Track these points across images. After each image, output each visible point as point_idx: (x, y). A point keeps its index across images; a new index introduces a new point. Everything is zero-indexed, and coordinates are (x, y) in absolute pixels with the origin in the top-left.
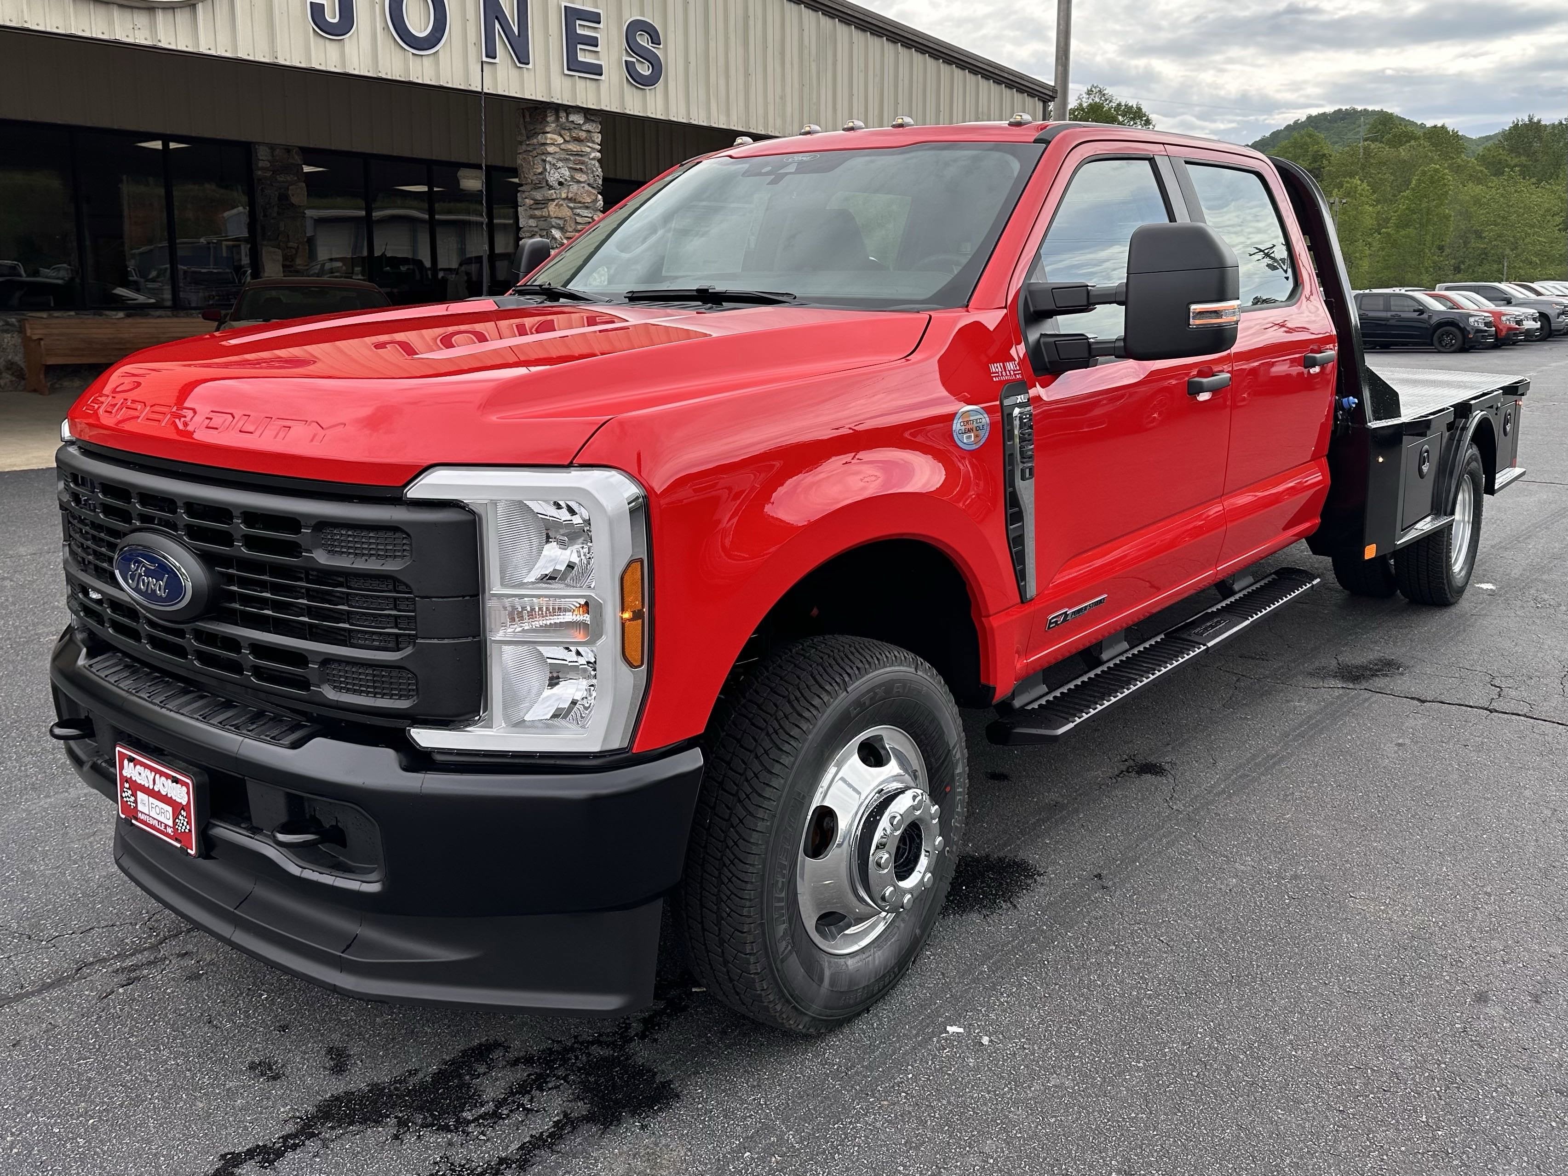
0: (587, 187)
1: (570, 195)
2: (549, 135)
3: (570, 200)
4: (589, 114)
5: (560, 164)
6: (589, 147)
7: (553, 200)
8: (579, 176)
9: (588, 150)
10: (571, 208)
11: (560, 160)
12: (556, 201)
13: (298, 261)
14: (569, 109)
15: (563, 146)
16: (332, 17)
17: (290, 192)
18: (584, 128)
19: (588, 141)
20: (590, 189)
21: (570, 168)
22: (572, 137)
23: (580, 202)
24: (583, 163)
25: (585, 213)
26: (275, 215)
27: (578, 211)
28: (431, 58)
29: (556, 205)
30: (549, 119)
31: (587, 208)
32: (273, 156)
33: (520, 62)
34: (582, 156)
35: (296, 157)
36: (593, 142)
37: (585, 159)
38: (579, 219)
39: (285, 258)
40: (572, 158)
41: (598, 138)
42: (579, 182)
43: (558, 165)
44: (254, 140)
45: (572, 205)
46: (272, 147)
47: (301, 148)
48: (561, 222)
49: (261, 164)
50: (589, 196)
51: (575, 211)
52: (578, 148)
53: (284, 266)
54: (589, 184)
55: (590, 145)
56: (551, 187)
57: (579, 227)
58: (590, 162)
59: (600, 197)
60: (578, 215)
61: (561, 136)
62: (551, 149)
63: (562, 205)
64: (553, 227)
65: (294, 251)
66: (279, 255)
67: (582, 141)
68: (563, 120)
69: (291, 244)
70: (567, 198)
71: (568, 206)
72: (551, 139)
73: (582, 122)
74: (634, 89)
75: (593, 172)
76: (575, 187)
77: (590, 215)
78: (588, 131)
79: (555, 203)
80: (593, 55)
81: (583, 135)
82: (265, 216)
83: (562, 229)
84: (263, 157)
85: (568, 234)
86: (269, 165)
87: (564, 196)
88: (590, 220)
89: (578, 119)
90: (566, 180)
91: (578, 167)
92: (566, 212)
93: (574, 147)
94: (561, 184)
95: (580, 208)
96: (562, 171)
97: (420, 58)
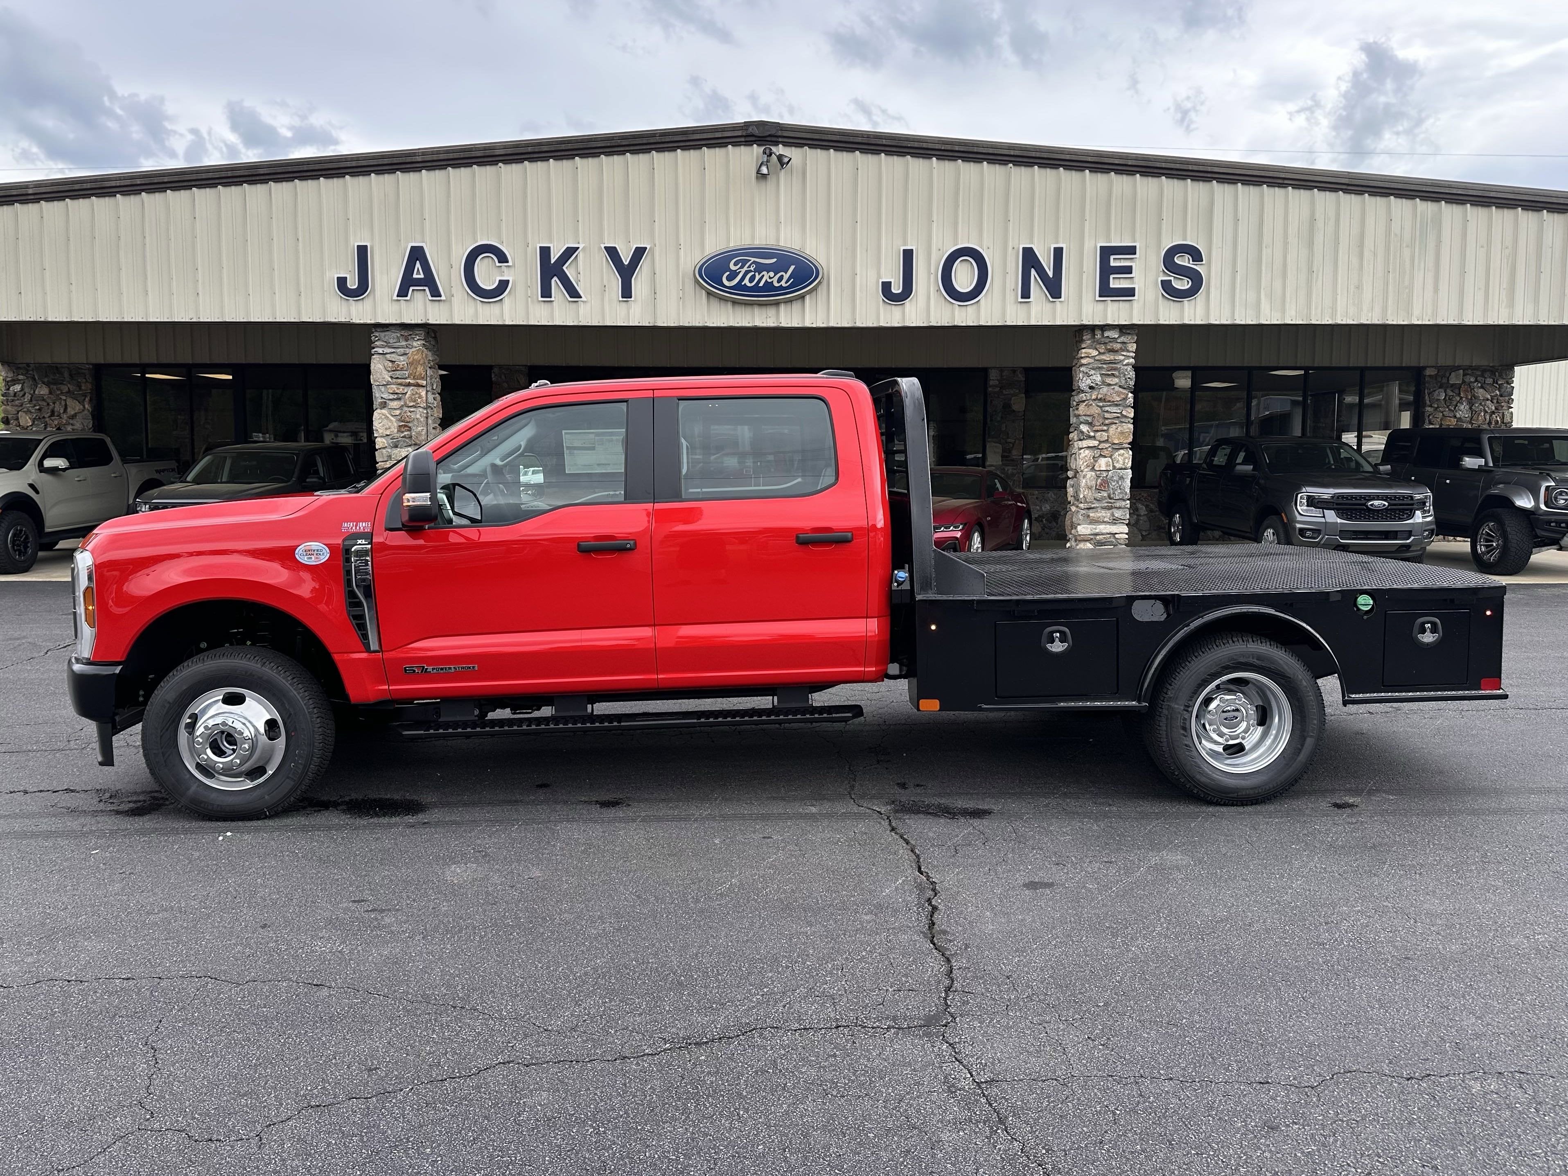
0: (1117, 388)
1: (1100, 396)
2: (1084, 351)
3: (1100, 400)
4: (1123, 329)
5: (1092, 372)
6: (1123, 355)
7: (1084, 401)
8: (1109, 380)
9: (1122, 358)
10: (1101, 407)
11: (1093, 369)
12: (1087, 402)
13: (1014, 452)
14: (1104, 328)
15: (1097, 358)
16: (897, 289)
17: (1012, 402)
18: (1119, 341)
19: (1123, 351)
20: (1121, 390)
21: (1103, 374)
22: (1107, 349)
23: (1109, 401)
24: (1115, 369)
25: (1114, 409)
26: (999, 419)
27: (1107, 409)
28: (975, 306)
29: (1086, 405)
30: (1084, 338)
31: (1117, 405)
32: (1002, 376)
33: (1052, 298)
34: (1115, 363)
35: (1020, 375)
36: (1128, 351)
37: (1118, 366)
38: (1107, 415)
39: (1004, 450)
40: (1105, 366)
41: (1133, 347)
42: (1109, 385)
43: (1090, 373)
44: (989, 366)
45: (1101, 404)
46: (1001, 370)
47: (1024, 368)
48: (1089, 419)
49: (991, 383)
50: (1119, 396)
51: (1103, 409)
52: (1112, 358)
53: (1003, 457)
54: (1120, 386)
55: (1125, 353)
56: (1083, 391)
57: (1107, 422)
58: (1122, 367)
59: (1130, 395)
60: (1107, 412)
61: (1097, 349)
62: (1084, 361)
63: (1091, 405)
64: (1082, 423)
65: (1011, 445)
66: (999, 448)
67: (1117, 351)
68: (1098, 336)
69: (1009, 440)
70: (1096, 399)
71: (1098, 406)
72: (1085, 353)
73: (1116, 336)
74: (1172, 303)
75: (1125, 375)
76: (1105, 389)
77: (1119, 411)
78: (1124, 343)
79: (1085, 404)
80: (1128, 281)
81: (1117, 346)
82: (991, 420)
83: (1090, 424)
84: (994, 377)
85: (1096, 428)
86: (998, 383)
87: (1094, 397)
88: (1119, 415)
89: (1114, 334)
90: (1097, 384)
91: (1110, 373)
92: (1095, 410)
93: (1107, 357)
94: (1091, 388)
95: (1110, 406)
96: (1094, 377)
97: (965, 307)
